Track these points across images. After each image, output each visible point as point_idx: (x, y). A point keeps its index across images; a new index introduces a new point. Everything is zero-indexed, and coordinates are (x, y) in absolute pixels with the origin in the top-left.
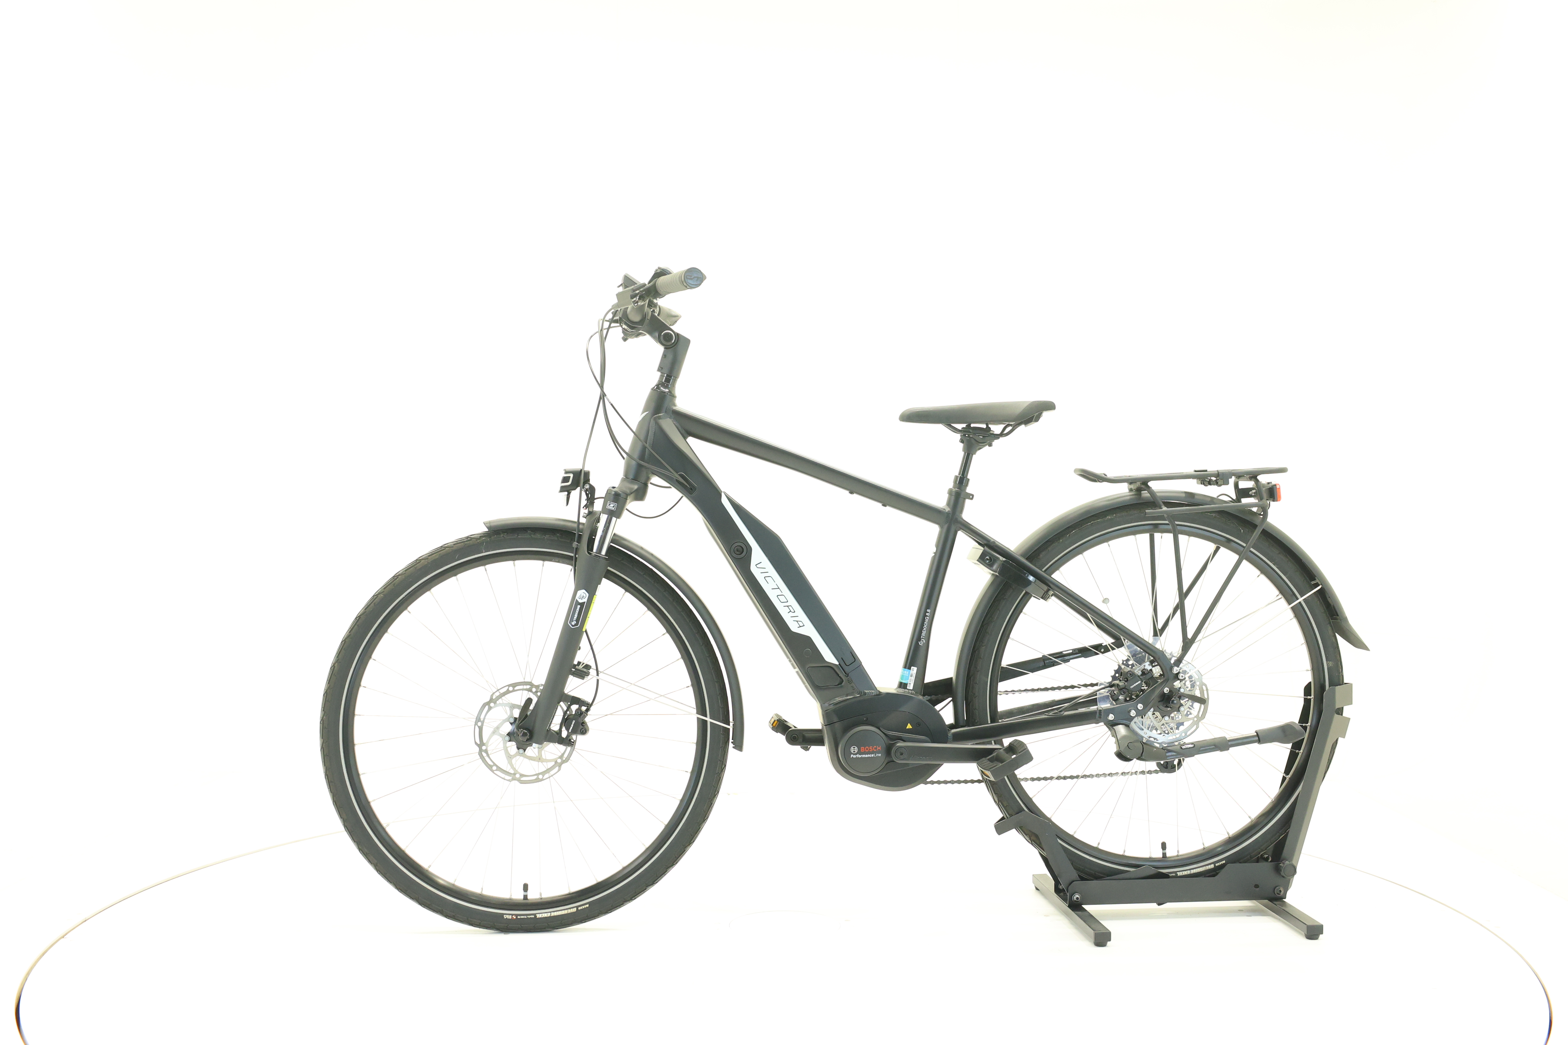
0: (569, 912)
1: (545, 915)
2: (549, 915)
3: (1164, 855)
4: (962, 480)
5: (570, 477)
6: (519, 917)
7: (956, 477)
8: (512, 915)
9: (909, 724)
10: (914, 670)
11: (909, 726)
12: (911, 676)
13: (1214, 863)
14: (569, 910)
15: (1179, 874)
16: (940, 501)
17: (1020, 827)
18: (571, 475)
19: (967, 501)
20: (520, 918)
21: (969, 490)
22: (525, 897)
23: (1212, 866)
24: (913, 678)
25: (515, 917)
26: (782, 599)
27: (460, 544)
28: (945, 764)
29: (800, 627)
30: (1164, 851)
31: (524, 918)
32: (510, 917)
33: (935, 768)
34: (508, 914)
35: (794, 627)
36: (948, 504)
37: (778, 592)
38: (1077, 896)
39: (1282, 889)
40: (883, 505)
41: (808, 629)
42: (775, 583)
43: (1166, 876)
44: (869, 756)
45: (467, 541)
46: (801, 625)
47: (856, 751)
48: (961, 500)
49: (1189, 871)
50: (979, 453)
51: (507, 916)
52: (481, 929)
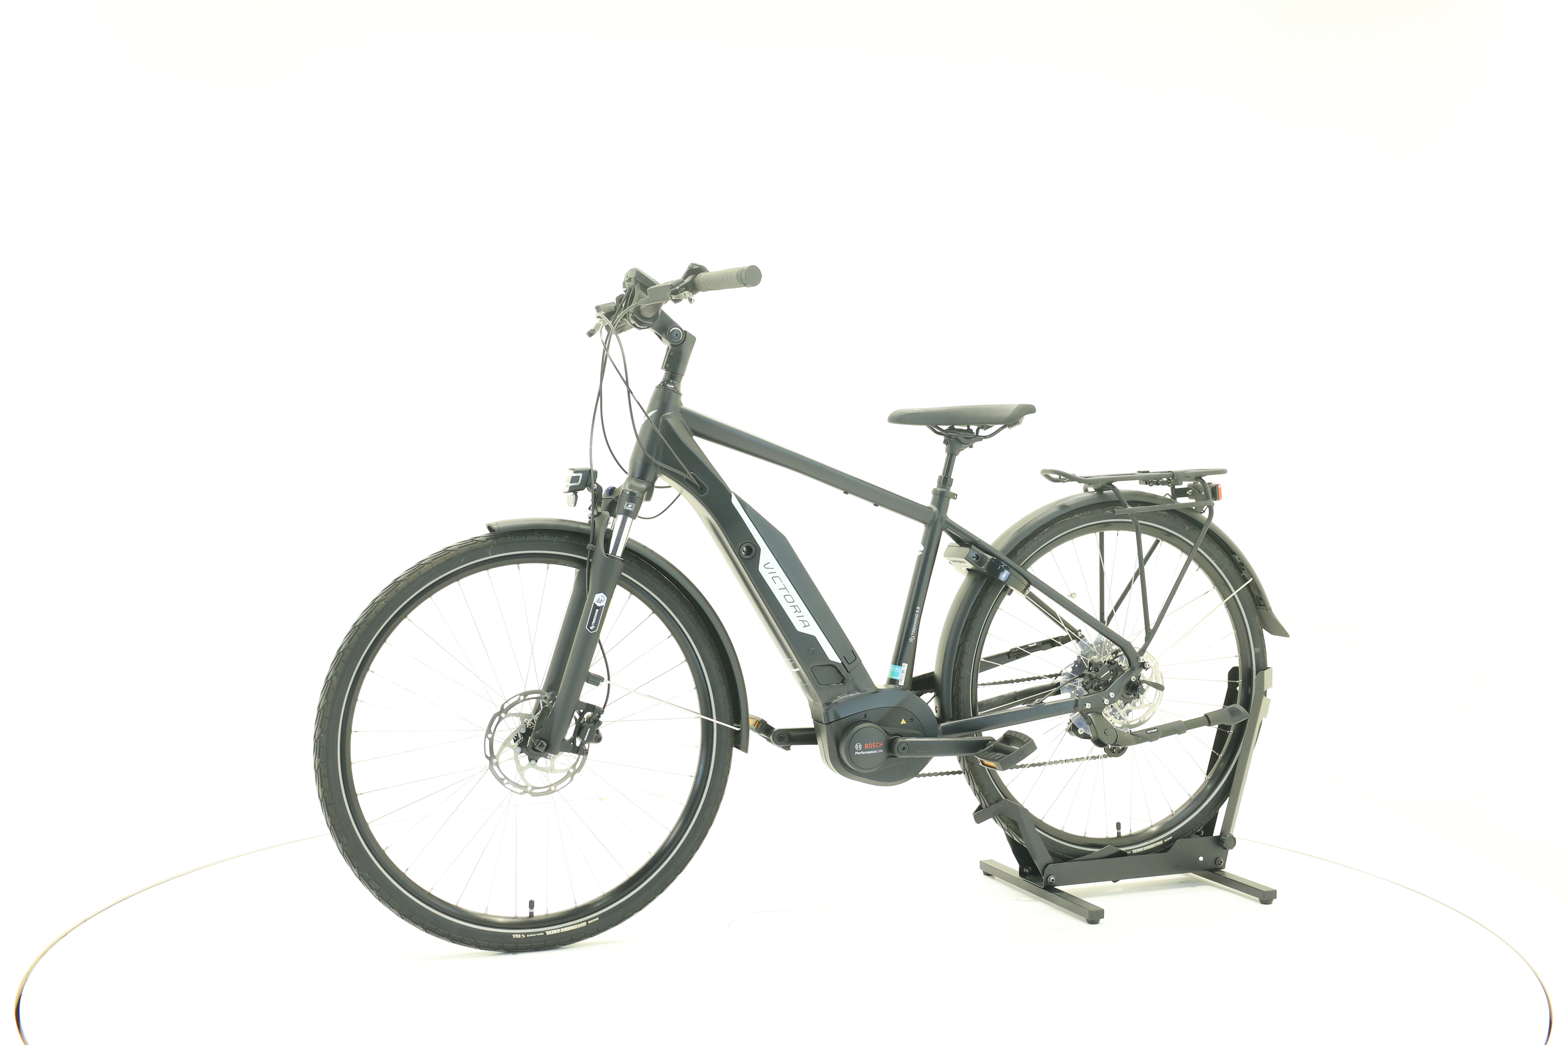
0: (579, 927)
1: (555, 932)
2: (559, 932)
3: (1119, 834)
4: (946, 480)
5: (579, 476)
6: (528, 936)
7: (940, 477)
8: (521, 934)
9: (903, 720)
10: (905, 666)
11: (903, 722)
12: (903, 672)
13: (1163, 839)
14: (579, 925)
15: (1134, 851)
16: (926, 499)
17: (998, 816)
18: (581, 475)
19: (952, 501)
20: (530, 937)
21: (953, 490)
22: (531, 915)
23: (1161, 842)
24: (904, 674)
25: (524, 936)
26: (789, 599)
27: (467, 547)
28: (934, 757)
29: (806, 626)
30: (1119, 831)
31: (534, 936)
32: (519, 936)
33: (925, 762)
34: (517, 934)
35: (799, 627)
36: (933, 503)
37: (785, 592)
38: (1052, 878)
39: (1222, 860)
40: (875, 505)
41: (813, 629)
42: (782, 584)
43: (1124, 854)
44: (872, 752)
45: (472, 544)
46: (807, 624)
47: (860, 748)
48: (945, 499)
49: (1142, 848)
50: (961, 453)
51: (516, 935)
52: (487, 951)
